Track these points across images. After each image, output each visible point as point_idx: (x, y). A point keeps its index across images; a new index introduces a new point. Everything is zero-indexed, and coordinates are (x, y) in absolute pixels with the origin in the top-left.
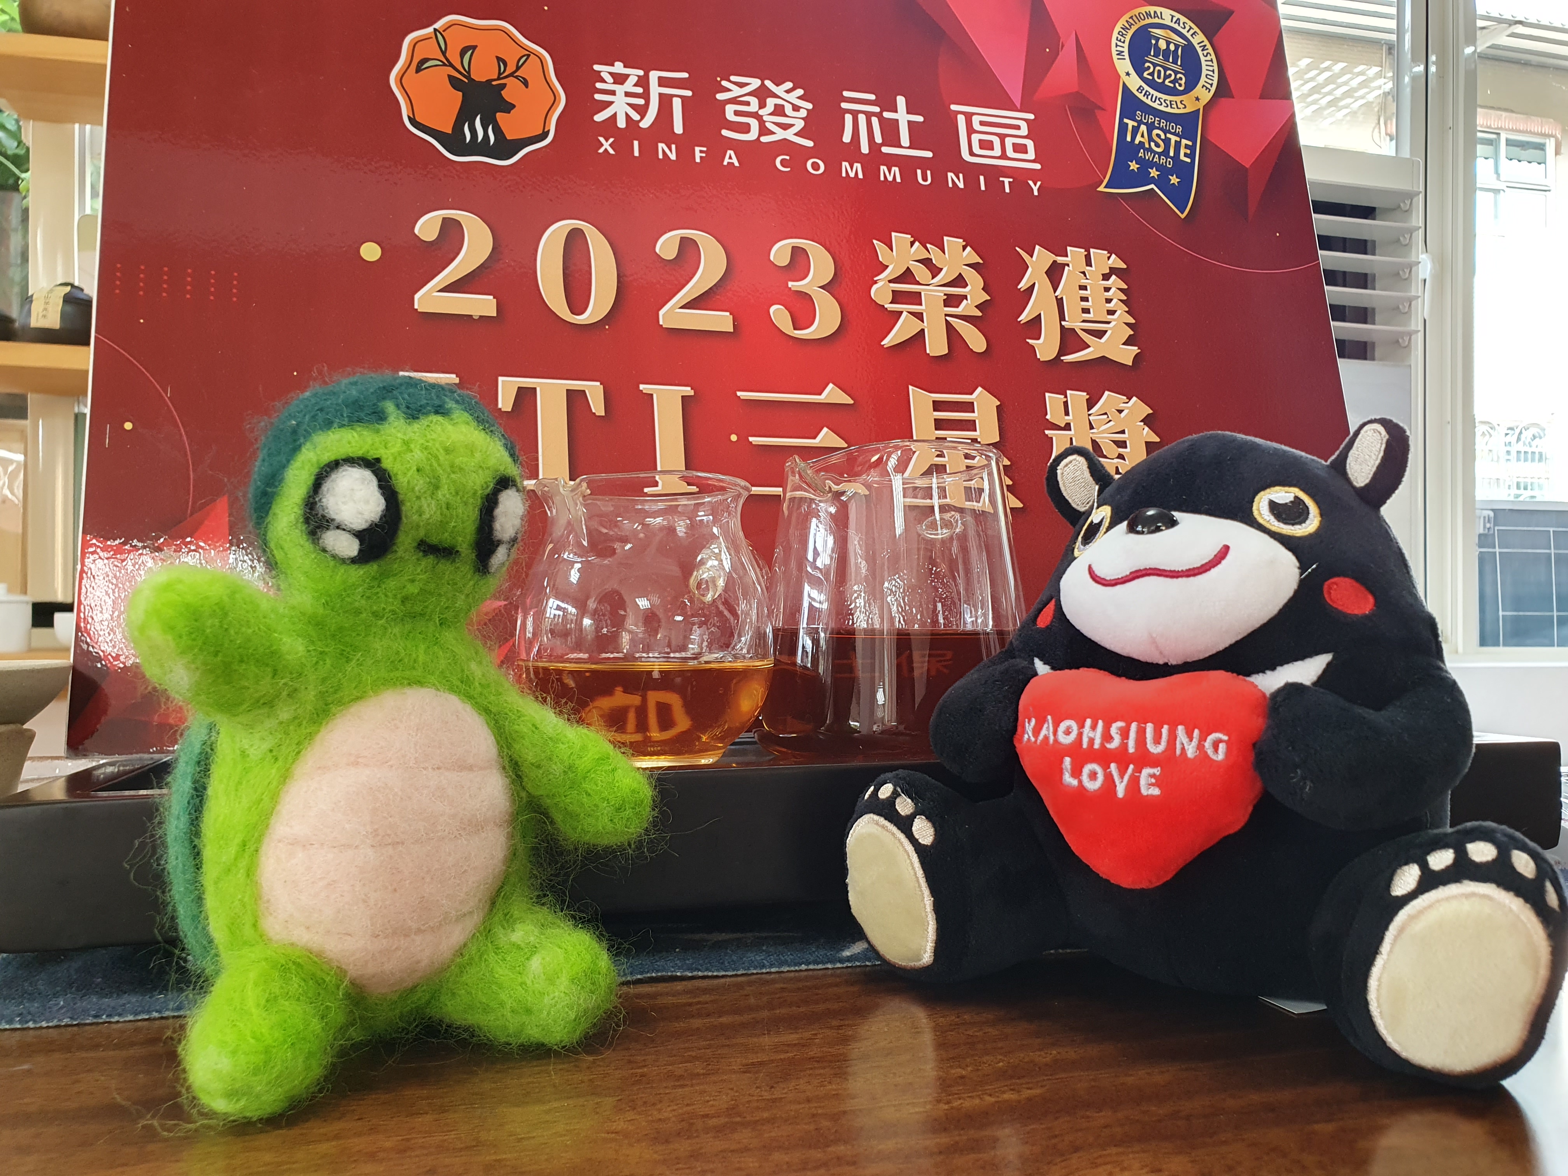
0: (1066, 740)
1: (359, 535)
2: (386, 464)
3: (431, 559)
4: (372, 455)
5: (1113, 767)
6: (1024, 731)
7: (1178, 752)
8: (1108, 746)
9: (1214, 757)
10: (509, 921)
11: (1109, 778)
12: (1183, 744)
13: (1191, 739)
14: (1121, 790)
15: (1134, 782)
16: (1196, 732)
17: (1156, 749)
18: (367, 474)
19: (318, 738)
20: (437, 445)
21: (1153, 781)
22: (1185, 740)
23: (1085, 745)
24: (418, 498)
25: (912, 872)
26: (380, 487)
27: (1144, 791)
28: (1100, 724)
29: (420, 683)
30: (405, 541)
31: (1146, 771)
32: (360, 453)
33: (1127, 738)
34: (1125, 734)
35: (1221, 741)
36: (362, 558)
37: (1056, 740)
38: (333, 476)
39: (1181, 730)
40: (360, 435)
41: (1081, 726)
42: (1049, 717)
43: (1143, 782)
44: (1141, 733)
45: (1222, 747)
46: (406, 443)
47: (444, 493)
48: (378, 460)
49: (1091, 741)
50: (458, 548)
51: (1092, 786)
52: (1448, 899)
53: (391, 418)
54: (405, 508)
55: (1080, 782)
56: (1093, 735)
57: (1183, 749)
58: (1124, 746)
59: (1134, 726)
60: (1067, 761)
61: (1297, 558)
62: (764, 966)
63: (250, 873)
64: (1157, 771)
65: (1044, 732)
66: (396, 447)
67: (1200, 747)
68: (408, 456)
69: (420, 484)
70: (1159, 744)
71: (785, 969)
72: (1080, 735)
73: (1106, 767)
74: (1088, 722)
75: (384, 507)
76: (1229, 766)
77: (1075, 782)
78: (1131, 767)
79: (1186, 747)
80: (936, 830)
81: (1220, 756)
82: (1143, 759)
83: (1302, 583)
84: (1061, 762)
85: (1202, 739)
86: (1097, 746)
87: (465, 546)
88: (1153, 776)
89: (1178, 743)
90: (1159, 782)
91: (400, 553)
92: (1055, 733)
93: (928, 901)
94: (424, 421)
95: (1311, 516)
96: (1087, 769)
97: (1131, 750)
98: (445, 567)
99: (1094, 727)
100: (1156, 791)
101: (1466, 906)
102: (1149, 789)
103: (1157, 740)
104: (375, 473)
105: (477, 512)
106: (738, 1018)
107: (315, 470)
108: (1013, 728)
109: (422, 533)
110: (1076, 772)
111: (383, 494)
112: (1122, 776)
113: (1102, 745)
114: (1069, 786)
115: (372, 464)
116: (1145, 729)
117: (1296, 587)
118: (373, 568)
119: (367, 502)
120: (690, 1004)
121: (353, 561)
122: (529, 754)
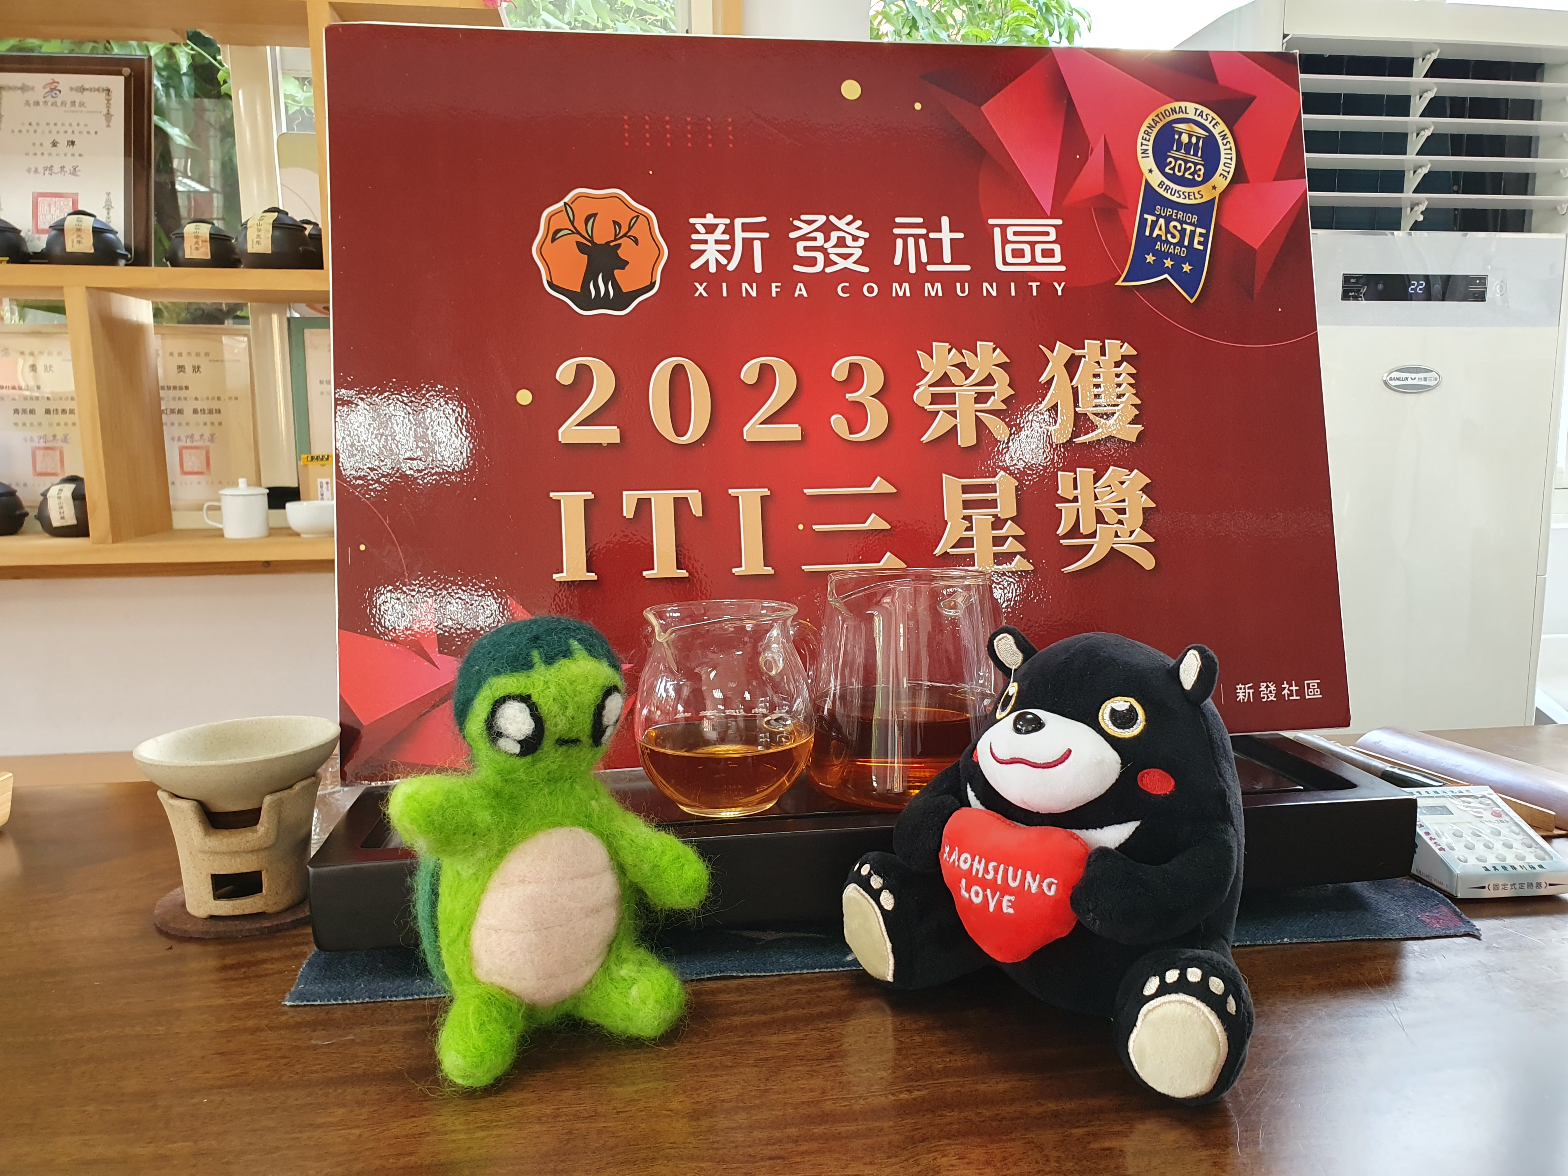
0: (965, 867)
1: (520, 742)
2: (534, 699)
3: (565, 748)
4: (526, 692)
5: (988, 891)
6: (944, 852)
7: (1026, 888)
8: (986, 876)
9: (1048, 893)
10: (621, 961)
11: (985, 896)
12: (1029, 883)
13: (1035, 881)
14: (991, 909)
15: (999, 903)
16: (1038, 876)
17: (1013, 884)
18: (523, 705)
19: (501, 865)
20: (565, 681)
21: (1010, 904)
22: (1031, 881)
23: (974, 873)
24: (555, 716)
25: (879, 927)
26: (531, 715)
27: (1005, 910)
28: (983, 861)
29: (561, 825)
30: (548, 743)
31: (1006, 898)
32: (518, 692)
33: (997, 874)
34: (996, 871)
35: (1053, 883)
36: (523, 754)
37: (958, 865)
38: (503, 706)
39: (1029, 873)
40: (518, 680)
41: (973, 860)
42: (957, 848)
43: (1005, 904)
44: (1006, 872)
45: (1053, 887)
46: (546, 683)
47: (570, 712)
48: (529, 696)
49: (978, 871)
50: (582, 740)
51: (977, 900)
52: (1170, 1002)
53: (537, 666)
54: (547, 725)
55: (970, 896)
56: (979, 867)
57: (1029, 886)
58: (995, 878)
59: (1002, 866)
60: (964, 881)
61: (1120, 756)
62: (790, 969)
63: (467, 944)
64: (1013, 898)
65: (953, 857)
66: (540, 686)
67: (1040, 886)
68: (547, 692)
69: (555, 709)
70: (1015, 881)
71: (805, 971)
72: (972, 865)
73: (984, 890)
74: (977, 858)
75: (534, 726)
76: (1056, 900)
77: (967, 895)
78: (998, 893)
79: (1031, 885)
80: (895, 900)
81: (1052, 893)
82: (1005, 889)
83: (1121, 775)
84: (960, 882)
85: (1042, 881)
86: (980, 875)
87: (584, 738)
88: (1010, 901)
89: (1027, 881)
90: (1013, 905)
91: (546, 749)
92: (959, 860)
93: (889, 945)
94: (557, 665)
95: (1138, 721)
96: (975, 888)
97: (999, 882)
98: (574, 750)
99: (980, 862)
100: (1011, 911)
101: (1178, 1008)
102: (1007, 909)
103: (1014, 879)
104: (528, 706)
105: (592, 716)
106: (764, 1018)
107: (492, 702)
108: (939, 848)
109: (557, 737)
110: (968, 890)
111: (533, 719)
112: (993, 898)
113: (983, 875)
114: (963, 897)
115: (525, 699)
116: (1008, 870)
117: (1117, 777)
118: (529, 759)
119: (524, 724)
120: (736, 1003)
121: (518, 755)
122: (629, 859)
